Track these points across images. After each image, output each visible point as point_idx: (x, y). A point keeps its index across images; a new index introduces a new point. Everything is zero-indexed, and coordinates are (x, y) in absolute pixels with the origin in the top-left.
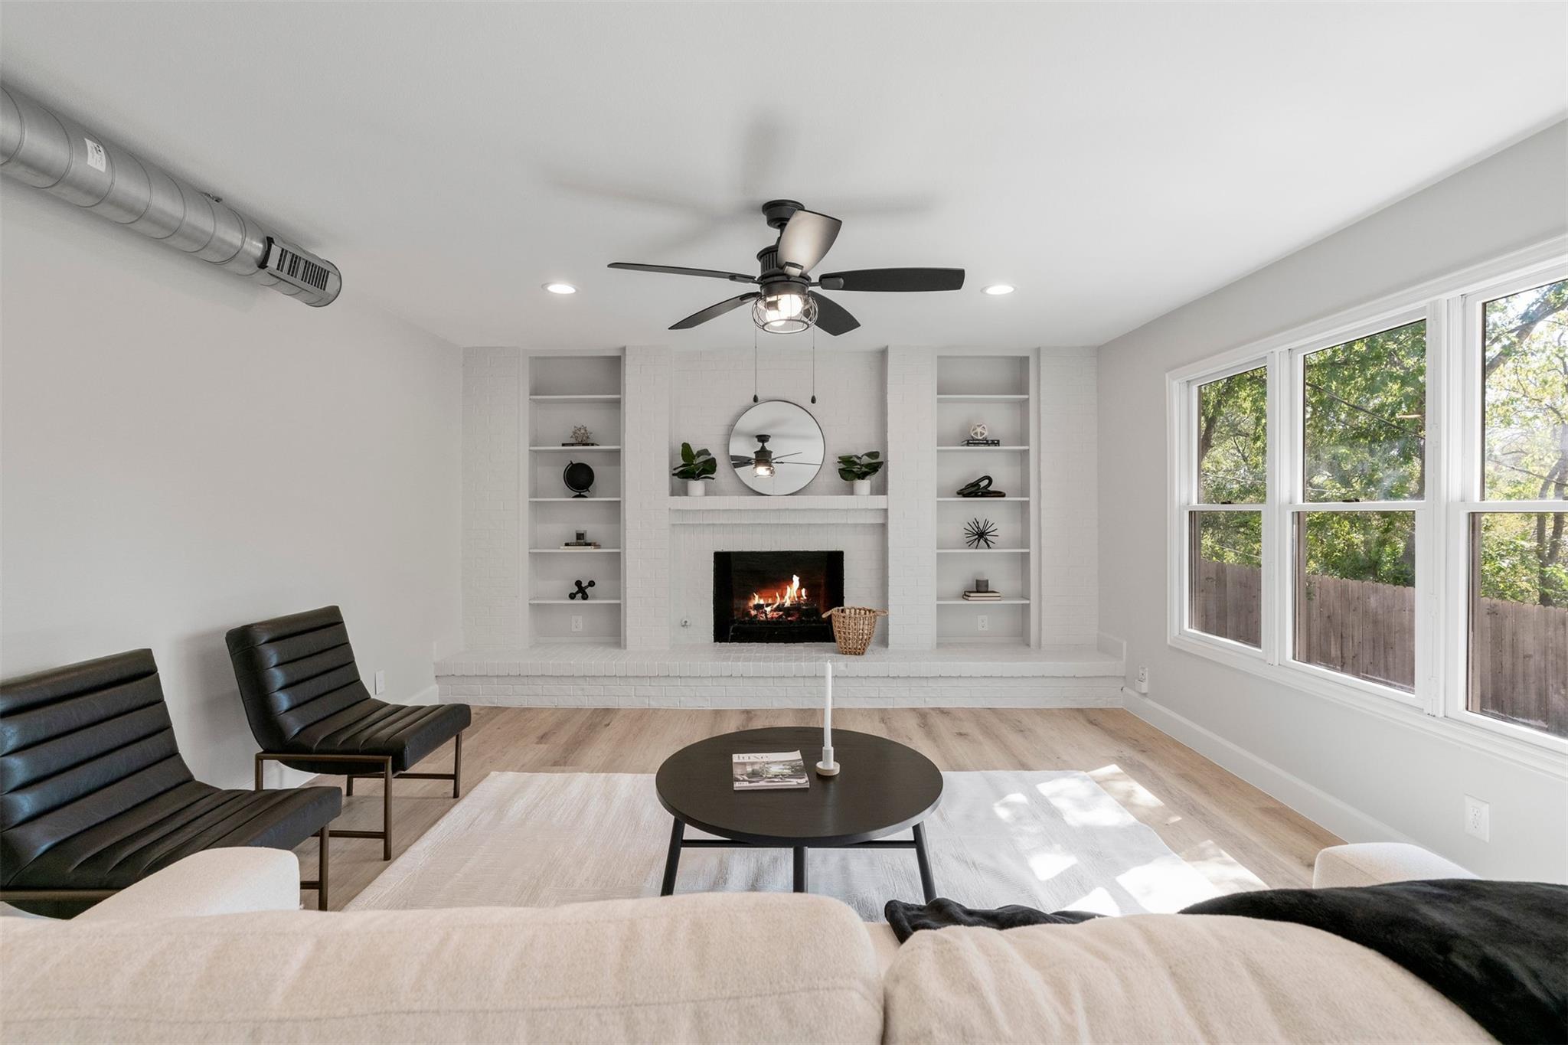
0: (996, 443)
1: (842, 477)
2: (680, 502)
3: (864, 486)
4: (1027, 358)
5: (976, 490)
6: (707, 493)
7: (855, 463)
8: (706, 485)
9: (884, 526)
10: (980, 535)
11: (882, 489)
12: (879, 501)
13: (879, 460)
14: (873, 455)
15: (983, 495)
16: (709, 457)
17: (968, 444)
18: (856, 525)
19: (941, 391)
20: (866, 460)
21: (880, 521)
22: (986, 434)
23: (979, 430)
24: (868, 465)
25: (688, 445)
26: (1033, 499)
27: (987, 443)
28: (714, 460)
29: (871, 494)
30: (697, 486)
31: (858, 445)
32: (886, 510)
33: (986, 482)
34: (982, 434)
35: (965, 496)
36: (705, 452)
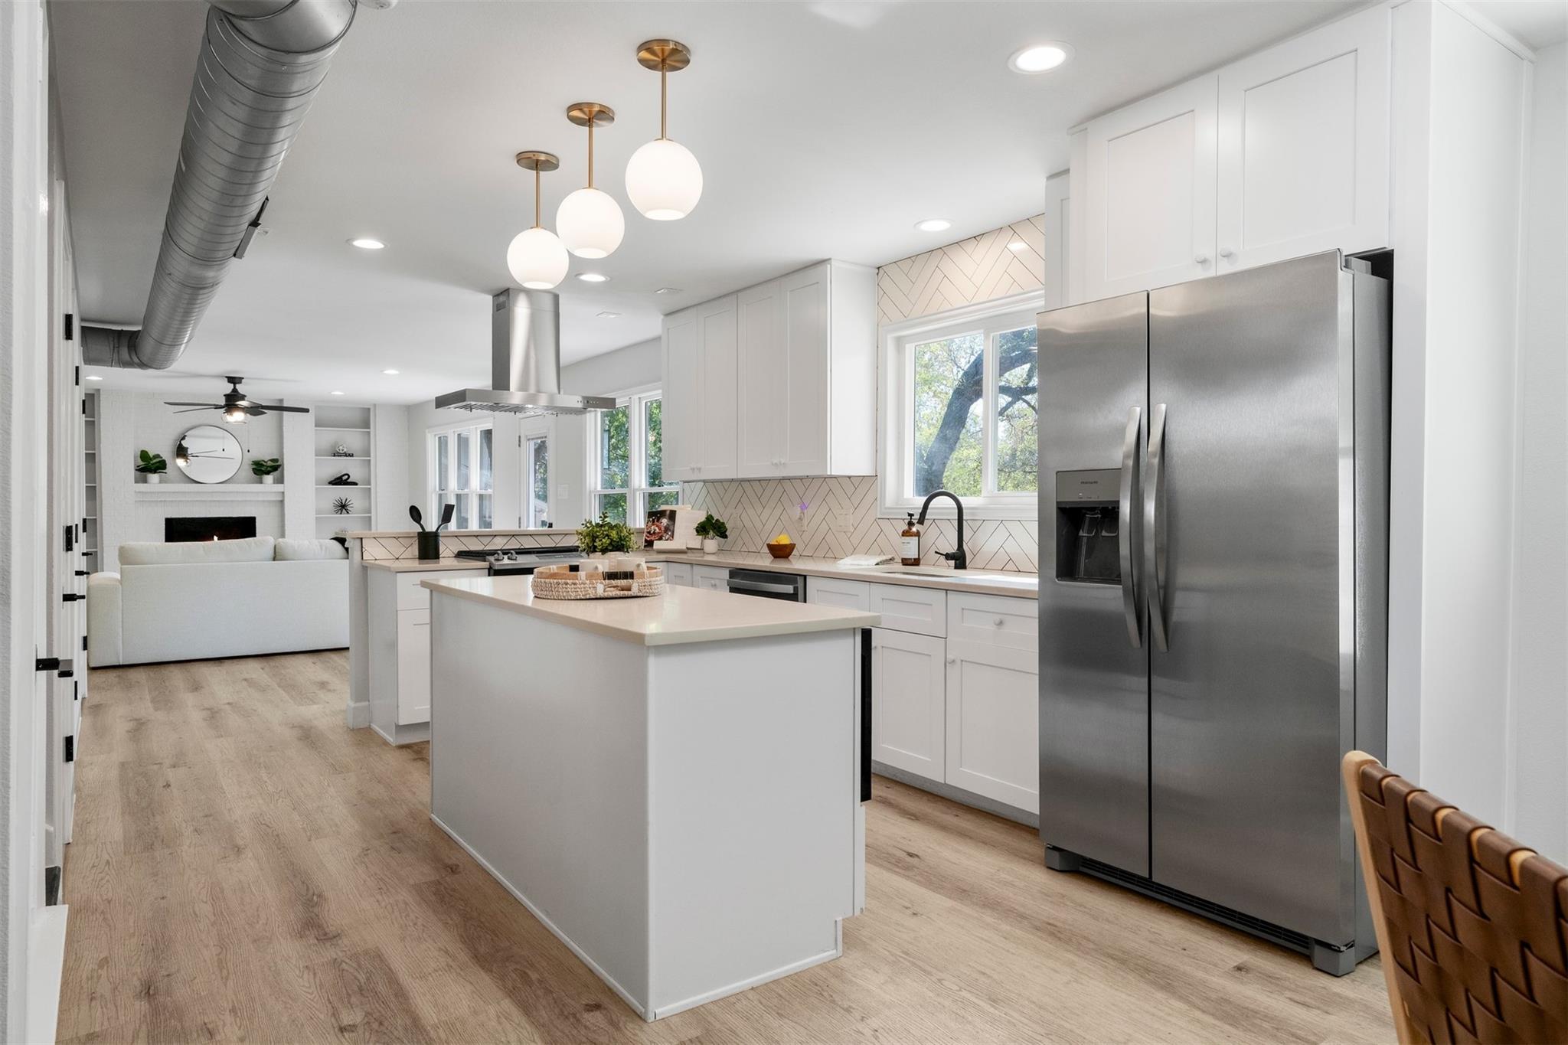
0: (351, 455)
1: (255, 473)
2: (142, 487)
3: (269, 479)
4: (369, 409)
5: (340, 481)
6: (160, 482)
7: (262, 465)
8: (160, 477)
9: (282, 502)
10: (343, 507)
11: (280, 480)
12: (279, 487)
13: (279, 463)
14: (275, 460)
15: (345, 484)
16: (160, 459)
17: (334, 455)
18: (264, 501)
19: (317, 425)
20: (270, 463)
21: (280, 499)
22: (345, 450)
23: (341, 448)
24: (271, 467)
25: (147, 452)
26: (372, 486)
27: (346, 455)
28: (164, 461)
29: (274, 483)
30: (154, 478)
31: (265, 454)
32: (283, 493)
33: (346, 477)
34: (343, 450)
35: (333, 484)
36: (158, 456)
